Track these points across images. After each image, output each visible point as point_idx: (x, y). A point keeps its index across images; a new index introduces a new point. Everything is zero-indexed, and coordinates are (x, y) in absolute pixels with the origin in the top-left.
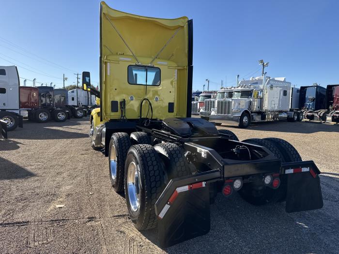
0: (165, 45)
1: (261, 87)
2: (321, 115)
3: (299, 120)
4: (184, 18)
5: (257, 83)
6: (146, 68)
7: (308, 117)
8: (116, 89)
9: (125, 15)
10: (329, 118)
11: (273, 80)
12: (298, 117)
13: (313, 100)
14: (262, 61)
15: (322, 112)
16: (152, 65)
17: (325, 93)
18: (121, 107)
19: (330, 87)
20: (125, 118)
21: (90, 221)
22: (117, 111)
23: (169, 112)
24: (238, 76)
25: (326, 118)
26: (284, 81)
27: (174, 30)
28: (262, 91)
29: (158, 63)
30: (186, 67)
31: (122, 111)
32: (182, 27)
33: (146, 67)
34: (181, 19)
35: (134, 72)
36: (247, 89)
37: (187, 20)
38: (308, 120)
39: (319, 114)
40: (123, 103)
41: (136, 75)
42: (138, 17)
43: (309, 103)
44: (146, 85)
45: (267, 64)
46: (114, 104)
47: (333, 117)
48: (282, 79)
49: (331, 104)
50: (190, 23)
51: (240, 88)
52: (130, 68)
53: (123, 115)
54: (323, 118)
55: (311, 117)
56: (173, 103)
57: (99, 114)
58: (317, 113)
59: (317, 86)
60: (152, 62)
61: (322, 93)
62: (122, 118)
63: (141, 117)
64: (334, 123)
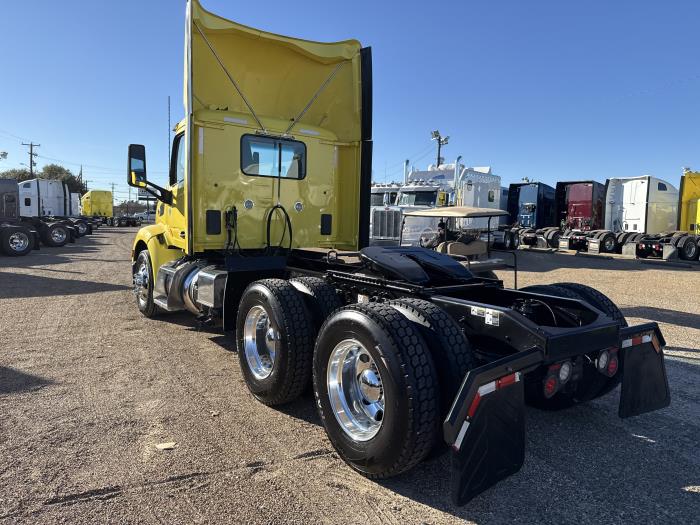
0: (316, 96)
1: (451, 184)
2: (550, 237)
3: (513, 247)
4: (353, 42)
5: (442, 177)
6: (278, 143)
7: (526, 241)
8: (216, 185)
9: (231, 26)
10: (564, 244)
11: (471, 171)
12: (512, 242)
13: (532, 209)
14: (436, 134)
15: (551, 231)
16: (290, 136)
17: (553, 198)
18: (227, 224)
19: (561, 186)
20: (236, 247)
21: (256, 470)
22: (219, 233)
23: (322, 233)
24: (408, 162)
25: (558, 243)
26: (489, 174)
27: (328, 65)
28: (453, 191)
29: (301, 133)
30: (357, 144)
31: (230, 232)
32: (347, 60)
33: (279, 139)
34: (348, 46)
35: (253, 150)
36: (426, 188)
37: (358, 47)
38: (528, 247)
39: (545, 235)
40: (232, 214)
41: (257, 154)
42: (258, 34)
43: (524, 215)
44: (279, 177)
45: (446, 140)
46: (213, 217)
47: (571, 241)
48: (485, 170)
49: (564, 217)
50: (366, 55)
51: (412, 187)
52: (245, 141)
53: (233, 241)
54: (554, 242)
55: (532, 242)
56: (330, 216)
57: (160, 238)
58: (542, 234)
59: (539, 184)
60: (289, 129)
61: (548, 196)
62: (231, 247)
63: (269, 244)
64: (573, 252)
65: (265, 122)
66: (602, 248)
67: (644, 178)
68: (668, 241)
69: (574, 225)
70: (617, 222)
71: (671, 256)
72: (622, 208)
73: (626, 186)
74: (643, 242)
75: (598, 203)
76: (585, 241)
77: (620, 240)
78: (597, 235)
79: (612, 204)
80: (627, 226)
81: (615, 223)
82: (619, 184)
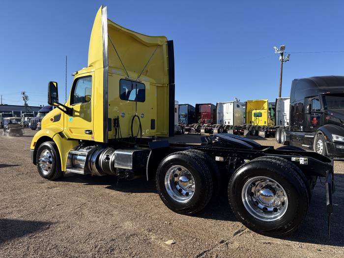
2: (196, 128)
3: (183, 133)
7: (187, 130)
8: (109, 105)
10: (202, 131)
13: (185, 116)
15: (196, 126)
16: (139, 81)
17: (194, 111)
18: (114, 126)
19: (197, 105)
22: (111, 130)
23: (151, 128)
25: (200, 130)
29: (143, 79)
30: (166, 85)
32: (160, 45)
37: (166, 40)
40: (117, 120)
43: (182, 119)
47: (205, 129)
49: (199, 119)
50: (170, 44)
52: (121, 82)
54: (198, 130)
55: (189, 130)
56: (154, 120)
57: (61, 134)
58: (193, 127)
59: (188, 105)
60: (138, 77)
61: (192, 110)
62: (117, 137)
63: (132, 135)
64: (207, 134)
65: (129, 73)
66: (219, 132)
67: (232, 102)
68: (245, 128)
69: (204, 123)
70: (222, 121)
71: (247, 134)
72: (223, 115)
73: (225, 106)
74: (236, 129)
75: (214, 113)
76: (212, 129)
77: (225, 128)
78: (216, 127)
79: (219, 113)
80: (225, 122)
81: (221, 121)
82: (221, 104)
